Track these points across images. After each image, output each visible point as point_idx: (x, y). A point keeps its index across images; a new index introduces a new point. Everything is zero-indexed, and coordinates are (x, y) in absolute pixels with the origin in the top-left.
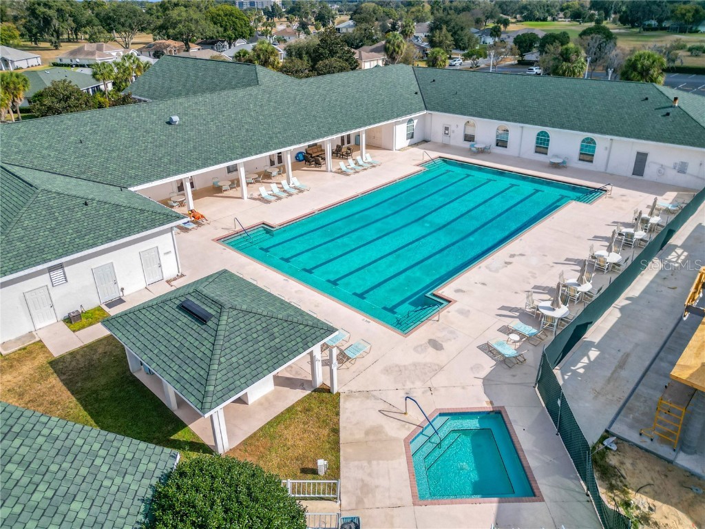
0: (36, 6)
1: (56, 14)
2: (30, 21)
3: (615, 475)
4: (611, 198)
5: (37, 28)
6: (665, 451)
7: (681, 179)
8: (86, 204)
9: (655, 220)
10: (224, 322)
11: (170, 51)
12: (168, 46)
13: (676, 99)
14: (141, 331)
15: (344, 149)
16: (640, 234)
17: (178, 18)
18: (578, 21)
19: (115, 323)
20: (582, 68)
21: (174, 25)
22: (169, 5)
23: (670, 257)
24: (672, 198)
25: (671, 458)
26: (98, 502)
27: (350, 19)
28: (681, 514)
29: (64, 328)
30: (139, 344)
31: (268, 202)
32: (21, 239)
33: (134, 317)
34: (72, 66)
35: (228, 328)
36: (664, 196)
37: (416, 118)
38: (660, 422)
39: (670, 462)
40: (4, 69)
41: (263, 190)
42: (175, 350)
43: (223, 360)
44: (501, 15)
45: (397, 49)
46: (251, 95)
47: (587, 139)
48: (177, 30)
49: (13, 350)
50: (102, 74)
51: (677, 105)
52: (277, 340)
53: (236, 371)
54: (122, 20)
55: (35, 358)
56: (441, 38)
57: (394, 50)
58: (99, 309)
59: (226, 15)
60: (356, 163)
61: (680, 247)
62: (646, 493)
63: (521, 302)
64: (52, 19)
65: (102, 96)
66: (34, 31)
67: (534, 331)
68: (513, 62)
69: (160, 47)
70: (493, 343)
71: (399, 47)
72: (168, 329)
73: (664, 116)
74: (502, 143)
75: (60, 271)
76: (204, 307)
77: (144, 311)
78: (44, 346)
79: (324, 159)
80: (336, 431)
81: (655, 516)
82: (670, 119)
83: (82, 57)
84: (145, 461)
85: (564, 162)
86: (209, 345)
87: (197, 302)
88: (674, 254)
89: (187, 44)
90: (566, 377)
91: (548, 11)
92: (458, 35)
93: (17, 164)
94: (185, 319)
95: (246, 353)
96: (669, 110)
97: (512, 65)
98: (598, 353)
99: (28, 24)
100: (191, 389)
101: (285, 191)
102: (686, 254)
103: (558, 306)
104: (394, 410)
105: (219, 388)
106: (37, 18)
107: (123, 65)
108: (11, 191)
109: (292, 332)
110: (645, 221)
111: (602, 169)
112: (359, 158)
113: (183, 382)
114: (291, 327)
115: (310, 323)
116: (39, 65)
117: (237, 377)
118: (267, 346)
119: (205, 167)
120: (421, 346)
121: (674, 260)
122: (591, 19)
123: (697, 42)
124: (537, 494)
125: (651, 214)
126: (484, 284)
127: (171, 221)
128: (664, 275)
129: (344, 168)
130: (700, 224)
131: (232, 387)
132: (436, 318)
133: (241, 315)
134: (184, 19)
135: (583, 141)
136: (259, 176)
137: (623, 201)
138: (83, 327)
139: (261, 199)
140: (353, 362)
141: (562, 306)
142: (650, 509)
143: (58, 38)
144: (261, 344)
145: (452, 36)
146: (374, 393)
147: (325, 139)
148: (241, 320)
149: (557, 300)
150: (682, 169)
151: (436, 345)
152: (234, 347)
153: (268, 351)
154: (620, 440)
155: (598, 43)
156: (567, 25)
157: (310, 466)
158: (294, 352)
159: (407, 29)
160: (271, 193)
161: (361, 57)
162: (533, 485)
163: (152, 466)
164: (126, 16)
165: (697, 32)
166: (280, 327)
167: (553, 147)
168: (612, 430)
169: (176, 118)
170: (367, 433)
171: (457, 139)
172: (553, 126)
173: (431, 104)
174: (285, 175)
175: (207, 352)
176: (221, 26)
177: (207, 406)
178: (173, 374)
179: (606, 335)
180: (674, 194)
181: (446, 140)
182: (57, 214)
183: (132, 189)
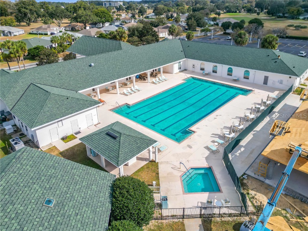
0: (21, 8)
1: (29, 12)
2: (18, 14)
3: (245, 185)
4: (254, 93)
5: (21, 17)
6: (262, 179)
7: (281, 86)
8: (68, 98)
9: (269, 102)
10: (122, 139)
11: (78, 28)
12: (77, 25)
13: (279, 56)
14: (94, 142)
15: (154, 74)
16: (262, 108)
17: (82, 14)
18: (250, 13)
19: (84, 139)
20: (247, 40)
21: (80, 17)
22: (77, 7)
23: (273, 116)
24: (277, 94)
25: (264, 181)
26: (99, 186)
27: (153, 12)
28: (263, 196)
29: (62, 141)
30: (94, 146)
31: (127, 95)
32: (48, 111)
33: (91, 137)
34: (37, 34)
35: (123, 141)
36: (274, 93)
37: (182, 61)
38: (262, 170)
39: (263, 182)
40: (9, 36)
41: (125, 90)
42: (106, 148)
43: (123, 150)
44: (217, 10)
45: (174, 31)
46: (119, 54)
47: (246, 70)
48: (81, 19)
49: (46, 149)
50: (55, 41)
51: (279, 58)
52: (139, 144)
53: (127, 154)
54: (58, 15)
55: (54, 152)
56: (192, 23)
57: (173, 31)
58: (73, 135)
59: (101, 13)
60: (159, 79)
61: (277, 112)
62: (254, 191)
63: (219, 132)
64: (27, 14)
65: (54, 50)
66: (19, 18)
67: (223, 142)
68: (221, 33)
69: (74, 26)
70: (209, 146)
71: (175, 30)
72: (103, 141)
73: (275, 62)
74: (215, 72)
75: (61, 122)
76: (115, 134)
77: (94, 135)
78: (56, 148)
79: (147, 78)
80: (158, 174)
81: (256, 197)
82: (277, 63)
83: (42, 30)
84: (108, 177)
85: (238, 79)
86: (118, 146)
87: (112, 132)
88: (274, 115)
89: (85, 25)
90: (233, 157)
91: (237, 8)
92: (199, 21)
93: (38, 83)
94: (109, 138)
95: (129, 148)
96: (276, 60)
97: (221, 34)
98: (244, 149)
99: (17, 15)
100: (113, 160)
101: (132, 91)
102: (279, 115)
103: (231, 133)
104: (176, 167)
105: (122, 159)
106: (21, 13)
107: (63, 37)
108: (40, 94)
109: (143, 142)
110: (265, 103)
111: (252, 82)
112: (160, 77)
113: (110, 157)
114: (143, 140)
115: (149, 139)
116: (23, 34)
117: (127, 156)
118: (136, 146)
119: (104, 83)
120: (185, 147)
121: (274, 117)
122: (255, 12)
123: (298, 23)
124: (221, 191)
125: (267, 100)
126: (206, 126)
127: (97, 104)
128: (270, 122)
129: (155, 82)
130: (286, 104)
131: (126, 159)
132: (190, 138)
133: (127, 136)
134: (84, 15)
135: (245, 71)
136: (123, 85)
137: (259, 95)
138: (68, 141)
139: (124, 94)
140: (162, 152)
141: (233, 133)
142: (255, 195)
143: (29, 21)
144: (134, 146)
145: (196, 22)
146: (169, 162)
147: (148, 71)
148: (127, 138)
149: (231, 131)
150: (281, 82)
151: (190, 147)
152: (126, 147)
153: (136, 148)
154: (248, 176)
155: (255, 27)
156: (245, 15)
157: (150, 184)
158: (144, 148)
159: (178, 19)
160: (128, 92)
161: (158, 31)
162: (220, 189)
163: (110, 178)
164: (60, 13)
165: (299, 19)
166: (139, 140)
167: (234, 73)
168: (246, 173)
169: (93, 64)
170: (168, 174)
171: (198, 69)
172: (234, 66)
173: (188, 55)
174: (132, 84)
175: (117, 148)
176: (100, 17)
177: (119, 164)
178: (107, 155)
179: (247, 143)
180: (278, 92)
181: (193, 70)
182: (58, 102)
183: (80, 92)
